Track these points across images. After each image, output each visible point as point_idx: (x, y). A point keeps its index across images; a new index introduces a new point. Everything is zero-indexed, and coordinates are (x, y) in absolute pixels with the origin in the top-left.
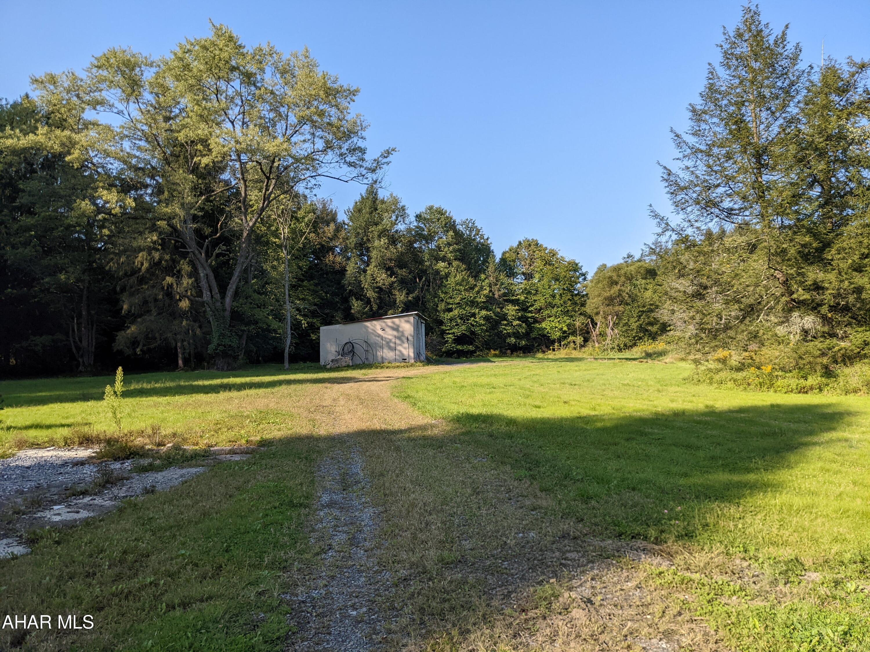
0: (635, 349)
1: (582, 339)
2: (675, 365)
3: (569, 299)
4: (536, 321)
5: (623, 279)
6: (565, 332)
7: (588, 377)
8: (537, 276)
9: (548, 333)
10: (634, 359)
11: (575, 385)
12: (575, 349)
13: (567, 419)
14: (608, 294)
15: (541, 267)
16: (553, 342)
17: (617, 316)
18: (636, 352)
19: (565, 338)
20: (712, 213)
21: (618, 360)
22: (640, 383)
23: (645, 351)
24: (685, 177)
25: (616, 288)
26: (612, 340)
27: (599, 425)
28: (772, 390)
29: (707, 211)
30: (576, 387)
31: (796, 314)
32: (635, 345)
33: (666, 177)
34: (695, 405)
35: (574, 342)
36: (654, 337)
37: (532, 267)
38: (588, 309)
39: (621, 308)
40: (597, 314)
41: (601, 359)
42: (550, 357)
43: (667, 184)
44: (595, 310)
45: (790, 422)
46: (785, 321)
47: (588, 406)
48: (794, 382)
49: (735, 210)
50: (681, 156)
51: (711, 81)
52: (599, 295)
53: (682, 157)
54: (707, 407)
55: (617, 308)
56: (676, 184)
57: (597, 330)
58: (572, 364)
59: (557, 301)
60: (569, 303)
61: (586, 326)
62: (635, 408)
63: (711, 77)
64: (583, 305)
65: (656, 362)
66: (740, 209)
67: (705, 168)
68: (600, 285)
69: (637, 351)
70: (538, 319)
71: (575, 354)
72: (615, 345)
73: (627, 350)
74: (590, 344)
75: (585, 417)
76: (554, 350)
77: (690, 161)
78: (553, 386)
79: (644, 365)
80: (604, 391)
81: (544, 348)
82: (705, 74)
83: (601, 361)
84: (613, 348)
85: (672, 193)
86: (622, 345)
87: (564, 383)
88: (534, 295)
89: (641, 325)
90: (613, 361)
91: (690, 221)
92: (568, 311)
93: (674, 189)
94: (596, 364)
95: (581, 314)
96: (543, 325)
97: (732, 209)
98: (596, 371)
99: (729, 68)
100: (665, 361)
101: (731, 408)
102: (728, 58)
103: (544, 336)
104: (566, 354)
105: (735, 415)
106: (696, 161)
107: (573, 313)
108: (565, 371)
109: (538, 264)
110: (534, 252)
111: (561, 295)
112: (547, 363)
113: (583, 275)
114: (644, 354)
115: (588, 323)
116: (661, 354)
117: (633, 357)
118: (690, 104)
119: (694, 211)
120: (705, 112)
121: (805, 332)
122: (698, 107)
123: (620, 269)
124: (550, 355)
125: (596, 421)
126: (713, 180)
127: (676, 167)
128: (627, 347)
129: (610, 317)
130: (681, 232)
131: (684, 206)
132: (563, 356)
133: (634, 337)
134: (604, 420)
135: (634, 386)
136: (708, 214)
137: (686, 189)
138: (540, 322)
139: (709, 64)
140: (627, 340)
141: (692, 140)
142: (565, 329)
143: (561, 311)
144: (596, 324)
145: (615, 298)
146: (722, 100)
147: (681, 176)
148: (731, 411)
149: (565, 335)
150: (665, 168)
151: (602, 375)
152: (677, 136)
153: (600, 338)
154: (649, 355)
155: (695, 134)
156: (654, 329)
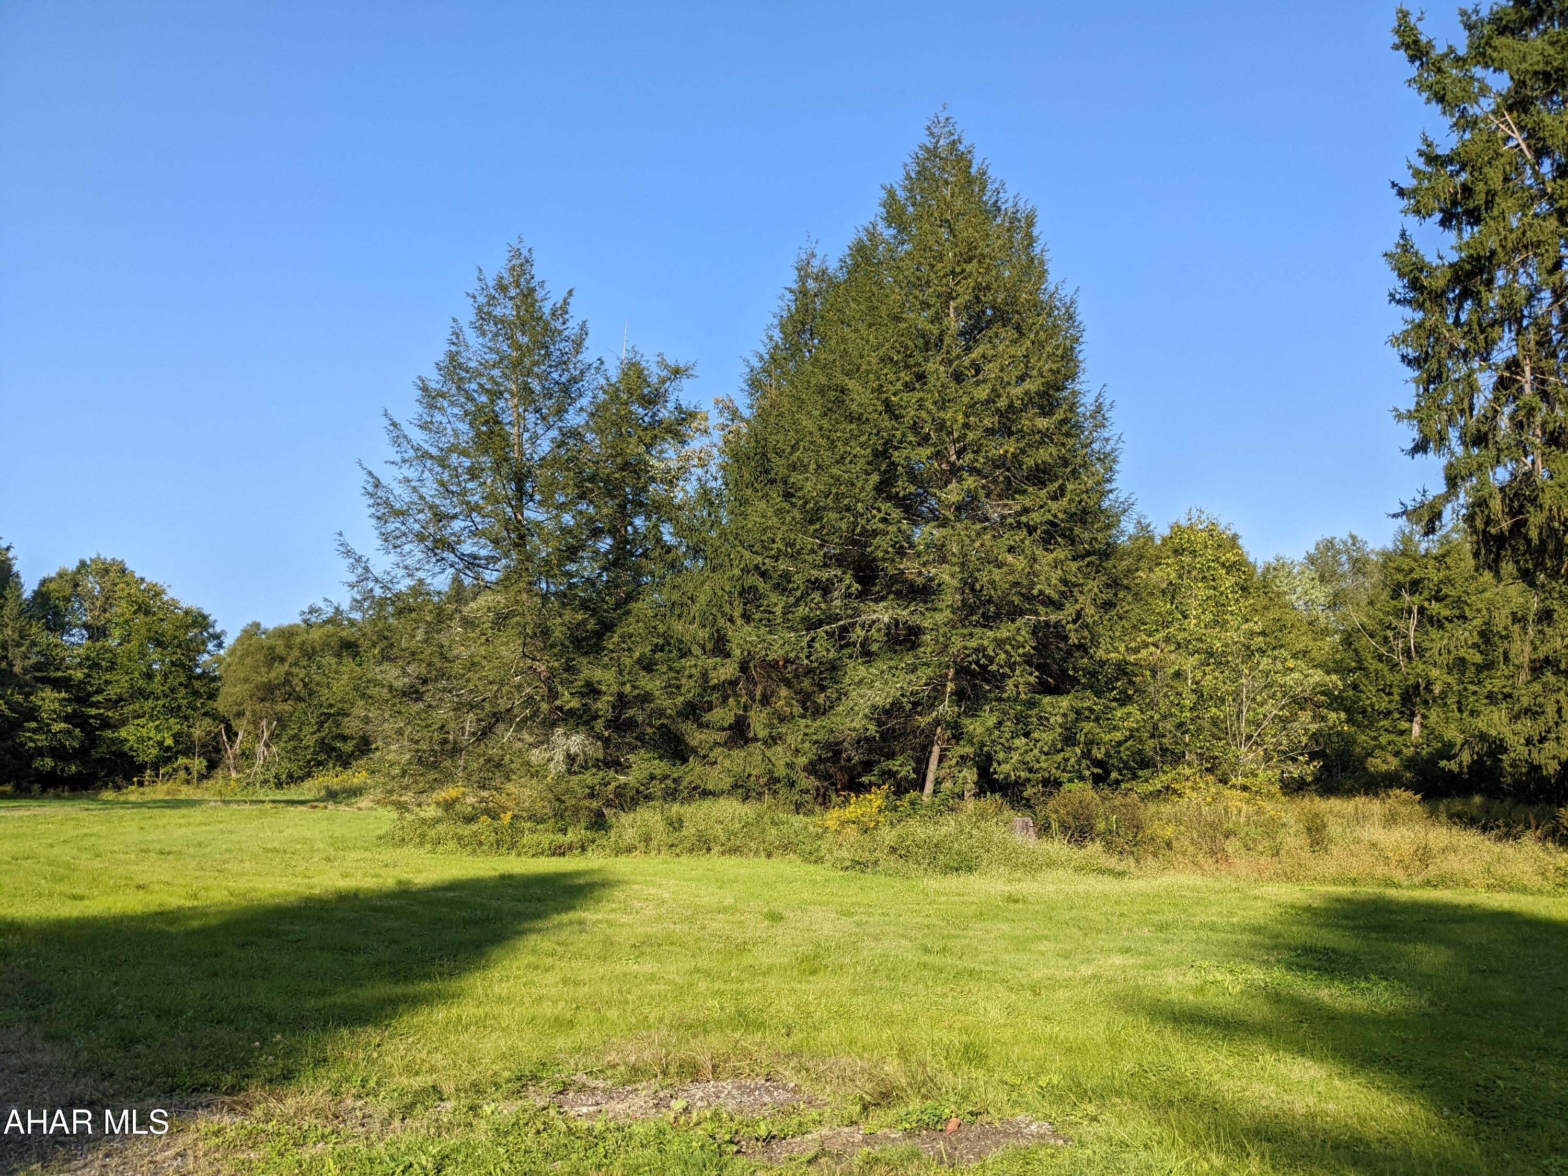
0: (308, 783)
1: (205, 763)
2: (374, 813)
3: (181, 684)
4: (106, 724)
5: (296, 653)
6: (169, 749)
7: (201, 838)
8: (117, 633)
9: (131, 749)
10: (302, 803)
11: (169, 853)
12: (188, 782)
13: (132, 918)
14: (265, 680)
15: (127, 616)
16: (142, 768)
17: (279, 720)
18: (309, 790)
19: (167, 760)
20: (443, 559)
21: (271, 805)
22: (298, 847)
23: (327, 788)
24: (402, 495)
25: (280, 670)
26: (266, 766)
27: (196, 924)
28: (514, 852)
29: (436, 555)
30: (171, 857)
31: (559, 731)
32: (309, 775)
33: (370, 489)
34: (381, 880)
35: (187, 769)
36: (345, 761)
37: (107, 615)
38: (222, 705)
39: (287, 707)
40: (240, 714)
41: (238, 802)
42: (132, 798)
43: (371, 501)
44: (235, 709)
45: (519, 901)
46: (544, 741)
47: (184, 893)
48: (546, 838)
49: (480, 559)
50: (398, 458)
51: (453, 348)
52: (246, 680)
53: (399, 460)
54: (400, 882)
55: (280, 707)
56: (387, 503)
57: (237, 746)
58: (175, 812)
59: (156, 686)
60: (183, 691)
61: (215, 738)
62: (273, 892)
63: (455, 341)
64: (212, 696)
65: (342, 807)
66: (487, 558)
67: (435, 486)
68: (249, 661)
69: (310, 788)
70: (112, 721)
71: (187, 792)
72: (270, 776)
73: (292, 785)
74: (219, 773)
75: (172, 912)
76: (141, 784)
77: (412, 469)
78: (122, 857)
79: (319, 813)
80: (225, 862)
81: (119, 780)
82: (447, 334)
83: (235, 806)
84: (266, 781)
85: (378, 518)
86: (284, 777)
87: (147, 851)
88: (107, 671)
89: (323, 739)
90: (259, 806)
91: (406, 568)
92: (179, 707)
93: (383, 511)
94: (225, 812)
95: (206, 714)
96: (123, 733)
97: (475, 557)
98: (221, 826)
99: (484, 334)
100: (359, 805)
101: (439, 884)
102: (483, 319)
103: (122, 755)
104: (168, 793)
105: (440, 894)
106: (423, 472)
107: (190, 712)
108: (158, 827)
109: (122, 609)
110: (115, 585)
111: (166, 674)
112: (121, 812)
113: (217, 637)
114: (323, 793)
115: (220, 732)
116: (354, 792)
117: (302, 798)
118: (420, 378)
119: (415, 552)
120: (442, 395)
121: (571, 758)
122: (433, 385)
123: (292, 635)
124: (133, 794)
125: (191, 918)
126: (447, 506)
127: (390, 476)
128: (293, 779)
129: (264, 723)
130: (390, 585)
131: (399, 542)
132: (160, 797)
133: (309, 762)
134: (206, 915)
135: (285, 851)
136: (438, 561)
137: (403, 514)
138: (115, 727)
139: (454, 320)
140: (294, 767)
141: (418, 436)
142: (169, 742)
143: (164, 706)
144: (236, 734)
145: (277, 686)
146: (470, 382)
147: (396, 492)
148: (436, 889)
149: (167, 756)
150: (370, 474)
151: (231, 832)
152: (394, 424)
153: (242, 762)
154: (332, 795)
155: (425, 427)
156: (348, 747)
